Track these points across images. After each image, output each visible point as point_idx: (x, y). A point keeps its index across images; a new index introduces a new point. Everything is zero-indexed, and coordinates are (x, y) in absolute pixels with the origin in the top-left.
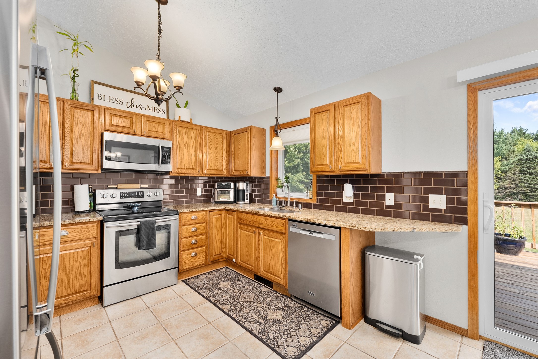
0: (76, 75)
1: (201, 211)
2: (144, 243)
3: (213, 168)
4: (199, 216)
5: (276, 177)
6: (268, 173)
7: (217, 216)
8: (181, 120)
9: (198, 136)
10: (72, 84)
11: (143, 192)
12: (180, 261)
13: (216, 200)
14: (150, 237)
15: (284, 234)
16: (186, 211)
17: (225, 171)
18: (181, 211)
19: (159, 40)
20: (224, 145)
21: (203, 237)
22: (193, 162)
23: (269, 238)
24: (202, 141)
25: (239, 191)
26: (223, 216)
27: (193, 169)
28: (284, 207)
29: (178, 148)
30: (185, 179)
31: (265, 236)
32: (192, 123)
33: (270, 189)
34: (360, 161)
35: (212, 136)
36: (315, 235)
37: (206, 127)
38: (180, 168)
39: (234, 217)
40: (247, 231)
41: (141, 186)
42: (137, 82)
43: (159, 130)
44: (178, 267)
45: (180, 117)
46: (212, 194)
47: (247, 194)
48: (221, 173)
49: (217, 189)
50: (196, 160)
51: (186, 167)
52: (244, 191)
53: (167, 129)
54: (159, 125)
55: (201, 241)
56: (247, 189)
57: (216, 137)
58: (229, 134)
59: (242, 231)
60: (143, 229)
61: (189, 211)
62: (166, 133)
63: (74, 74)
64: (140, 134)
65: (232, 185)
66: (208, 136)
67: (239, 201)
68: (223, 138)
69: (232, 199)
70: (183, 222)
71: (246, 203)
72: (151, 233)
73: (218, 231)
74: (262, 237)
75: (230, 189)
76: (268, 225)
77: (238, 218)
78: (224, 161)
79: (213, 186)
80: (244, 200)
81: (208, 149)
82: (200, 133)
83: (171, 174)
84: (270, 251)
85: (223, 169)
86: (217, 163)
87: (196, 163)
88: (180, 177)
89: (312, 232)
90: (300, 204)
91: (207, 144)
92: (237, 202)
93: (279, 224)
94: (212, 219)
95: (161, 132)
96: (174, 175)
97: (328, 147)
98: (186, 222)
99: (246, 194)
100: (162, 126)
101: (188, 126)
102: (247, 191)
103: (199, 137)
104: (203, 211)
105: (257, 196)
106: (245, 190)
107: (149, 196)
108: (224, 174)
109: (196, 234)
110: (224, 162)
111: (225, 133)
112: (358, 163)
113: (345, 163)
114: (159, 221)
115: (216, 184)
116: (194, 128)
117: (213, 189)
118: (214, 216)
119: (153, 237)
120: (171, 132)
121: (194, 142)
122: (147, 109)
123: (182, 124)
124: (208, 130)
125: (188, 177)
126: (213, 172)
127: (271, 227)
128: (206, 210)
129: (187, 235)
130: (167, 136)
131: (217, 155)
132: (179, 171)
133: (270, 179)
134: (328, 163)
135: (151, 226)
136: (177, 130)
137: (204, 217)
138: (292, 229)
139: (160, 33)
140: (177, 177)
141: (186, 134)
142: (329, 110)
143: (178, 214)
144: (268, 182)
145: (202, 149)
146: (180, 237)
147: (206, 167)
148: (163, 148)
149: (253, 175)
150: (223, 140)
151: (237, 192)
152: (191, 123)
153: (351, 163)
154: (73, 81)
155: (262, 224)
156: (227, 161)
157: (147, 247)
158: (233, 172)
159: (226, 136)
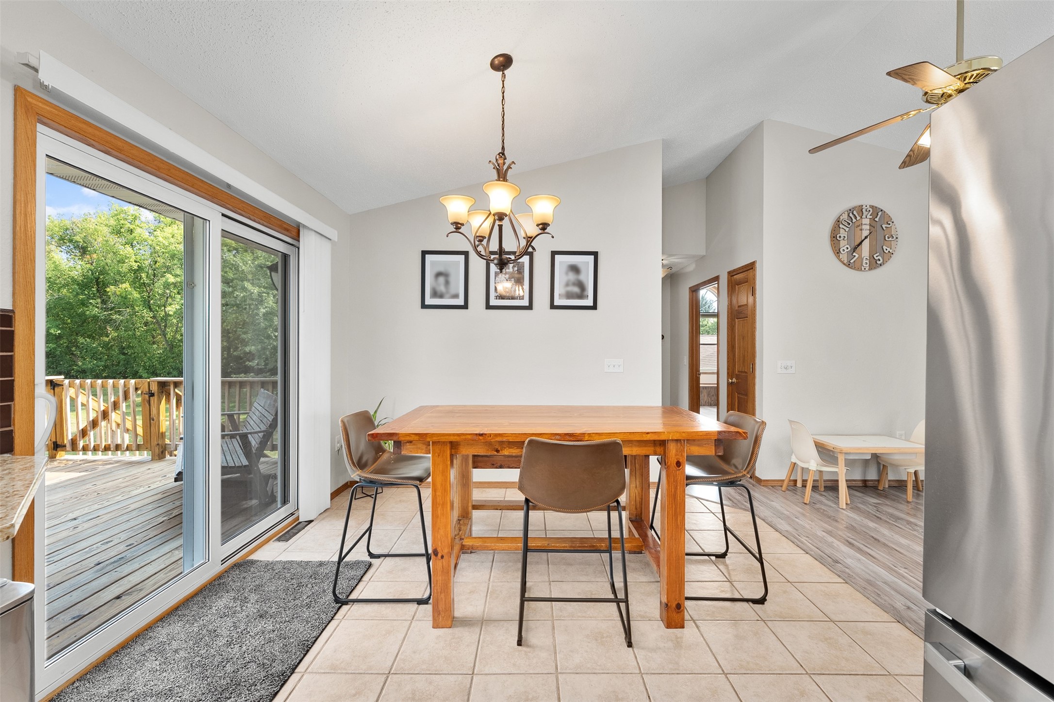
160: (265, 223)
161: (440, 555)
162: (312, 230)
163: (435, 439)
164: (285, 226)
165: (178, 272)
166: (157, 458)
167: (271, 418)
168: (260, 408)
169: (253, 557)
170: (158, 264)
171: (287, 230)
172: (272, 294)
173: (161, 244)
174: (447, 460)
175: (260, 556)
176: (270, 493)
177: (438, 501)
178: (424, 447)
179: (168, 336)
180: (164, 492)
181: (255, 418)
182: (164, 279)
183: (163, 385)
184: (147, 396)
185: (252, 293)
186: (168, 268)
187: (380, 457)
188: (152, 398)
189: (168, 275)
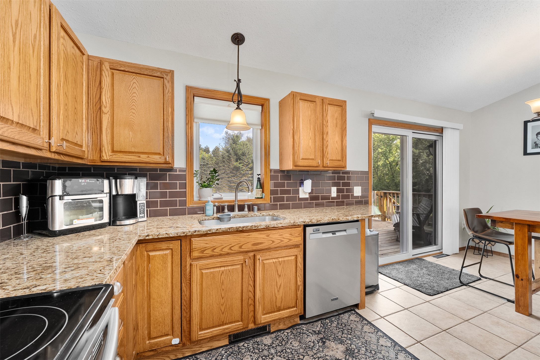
3: (70, 137)
25: (116, 197)
31: (267, 259)
36: (338, 234)
47: (141, 200)
48: (81, 155)
65: (106, 184)
69: (106, 219)
75: (103, 196)
76: (273, 242)
84: (277, 278)
89: (334, 233)
93: (294, 235)
99: (138, 202)
108: (85, 157)
112: (340, 161)
113: (330, 160)
127: (279, 243)
133: (187, 173)
151: (112, 200)
153: (335, 160)
155: (261, 243)
160: (428, 131)
161: (520, 278)
162: (449, 128)
163: (516, 222)
164: (436, 129)
165: (383, 147)
166: (383, 220)
167: (429, 209)
168: (423, 205)
169: (424, 258)
170: (375, 145)
171: (437, 131)
172: (426, 152)
173: (377, 137)
174: (525, 234)
175: (427, 259)
176: (429, 240)
177: (519, 252)
178: (510, 226)
179: (379, 175)
180: (388, 231)
181: (421, 209)
182: (377, 151)
183: (385, 193)
184: (380, 197)
185: (416, 153)
186: (379, 146)
187: (486, 231)
188: (381, 198)
189: (379, 149)
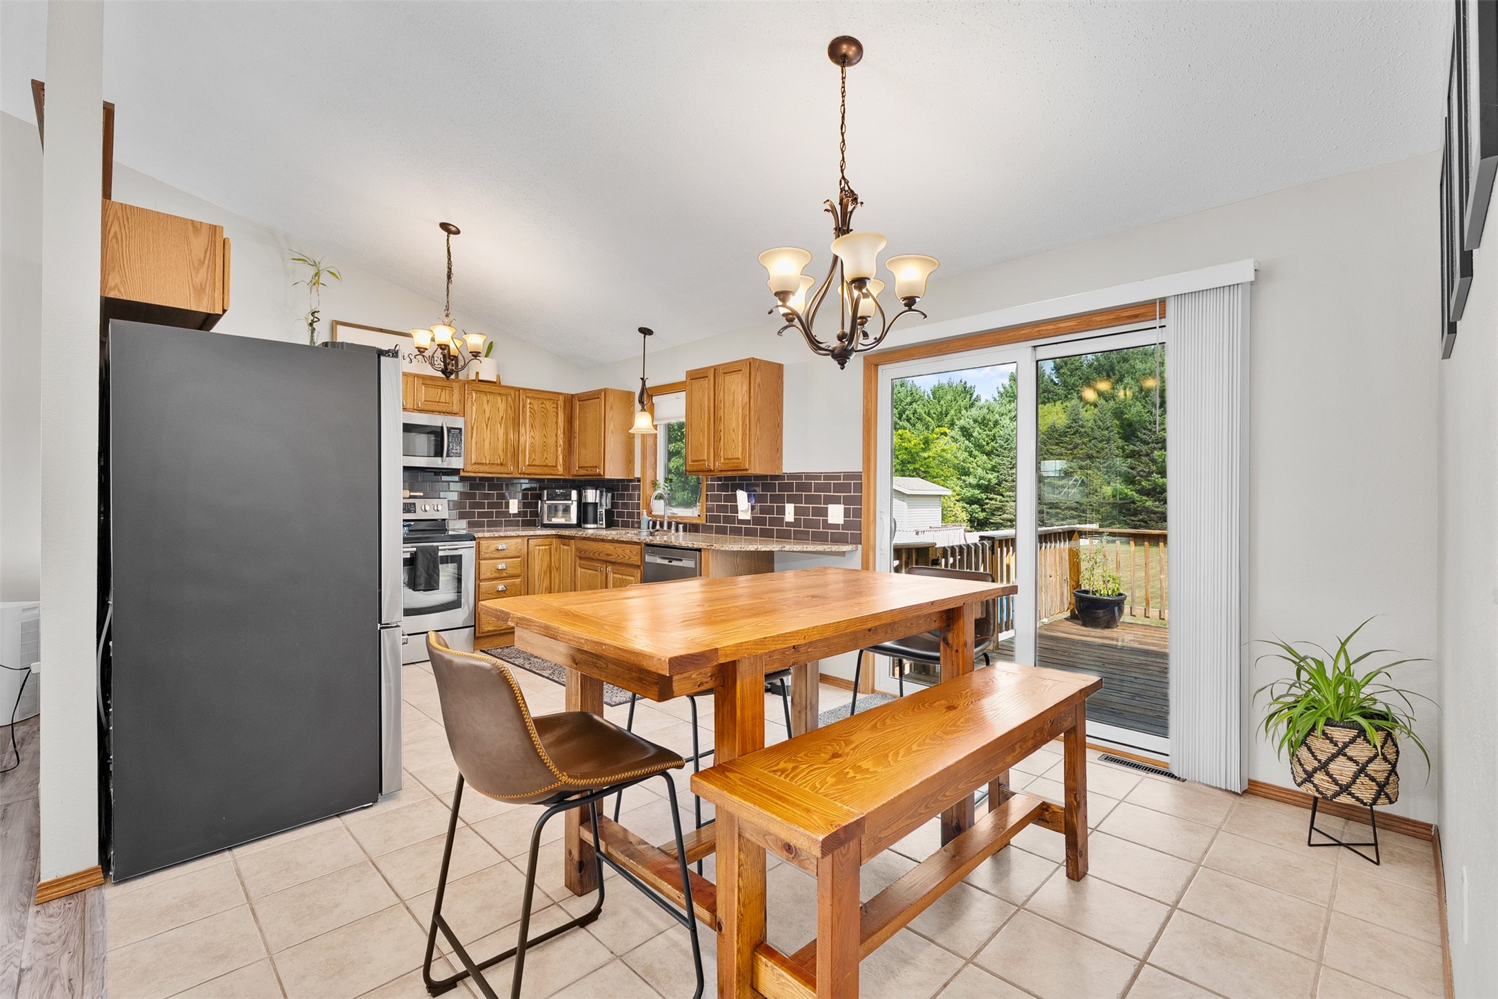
0: (316, 319)
1: (514, 536)
2: (422, 580)
3: (537, 463)
4: (510, 544)
5: (653, 479)
6: (637, 474)
7: (543, 547)
8: (480, 379)
9: (511, 407)
10: (310, 334)
11: (414, 504)
12: (477, 618)
13: (546, 521)
14: (430, 571)
15: (638, 567)
16: (487, 535)
17: (560, 469)
18: (480, 535)
19: (448, 288)
20: (559, 420)
21: (517, 581)
22: (500, 452)
23: (620, 576)
24: (517, 414)
25: (587, 504)
26: (553, 547)
27: (502, 464)
28: (658, 531)
29: (475, 428)
30: (486, 484)
31: (616, 573)
32: (500, 384)
33: (641, 502)
34: (740, 457)
35: (537, 405)
36: (674, 563)
37: (525, 390)
38: (479, 464)
39: (571, 548)
40: (590, 569)
41: (412, 494)
42: (418, 348)
43: (443, 399)
44: (474, 626)
45: (477, 373)
46: (538, 511)
47: (602, 510)
48: (553, 472)
49: (547, 502)
50: (507, 449)
51: (488, 462)
52: (595, 504)
53: (456, 397)
54: (442, 391)
55: (513, 587)
56: (600, 501)
57: (543, 406)
58: (570, 400)
59: (583, 570)
60: (420, 558)
61: (492, 536)
62: (455, 403)
63: (312, 318)
64: (412, 407)
65: (574, 494)
66: (528, 406)
67: (587, 523)
68: (557, 408)
69: (574, 521)
70: (483, 553)
71: (600, 526)
72: (431, 566)
73: (545, 573)
74: (611, 576)
75: (570, 502)
76: (618, 555)
77: (577, 549)
78: (560, 449)
79: (540, 497)
80: (595, 522)
81: (528, 429)
82: (514, 401)
83: (462, 474)
85: (557, 464)
86: (545, 454)
87: (507, 456)
88: (478, 479)
89: (670, 560)
90: (681, 526)
91: (528, 420)
92: (583, 525)
93: (633, 552)
94: (534, 552)
95: (446, 403)
96: (467, 474)
97: (706, 433)
98: (487, 553)
99: (599, 511)
100: (447, 391)
101: (493, 388)
102: (601, 505)
103: (513, 408)
104: (518, 536)
105: (621, 515)
106: (597, 503)
107: (426, 511)
108: (559, 473)
109: (505, 575)
110: (559, 452)
111: (561, 398)
112: (738, 459)
113: (725, 459)
114: (444, 549)
115: (545, 491)
116: (502, 392)
117: (540, 501)
118: (538, 548)
119: (434, 572)
120: (462, 402)
121: (502, 417)
122: (420, 361)
123: (483, 387)
124: (530, 395)
125: (492, 479)
126: (538, 470)
127: (622, 558)
128: (523, 536)
129: (488, 575)
130: (456, 409)
131: (545, 440)
132: (476, 468)
133: (641, 483)
134: (706, 459)
135: (432, 554)
136: (472, 397)
137: (519, 547)
138: (648, 559)
139: (449, 277)
140: (474, 478)
141: (489, 404)
142: (707, 377)
143: (474, 539)
144: (638, 488)
145: (517, 429)
146: (477, 579)
147: (525, 462)
148: (449, 430)
149: (607, 476)
150: (557, 410)
151: (583, 507)
152: (498, 383)
153: (731, 459)
154: (310, 328)
155: (611, 555)
156: (564, 449)
157: (425, 586)
158: (575, 470)
159: (562, 404)
